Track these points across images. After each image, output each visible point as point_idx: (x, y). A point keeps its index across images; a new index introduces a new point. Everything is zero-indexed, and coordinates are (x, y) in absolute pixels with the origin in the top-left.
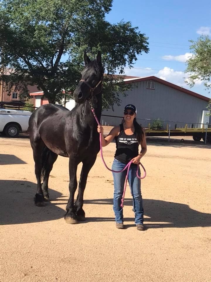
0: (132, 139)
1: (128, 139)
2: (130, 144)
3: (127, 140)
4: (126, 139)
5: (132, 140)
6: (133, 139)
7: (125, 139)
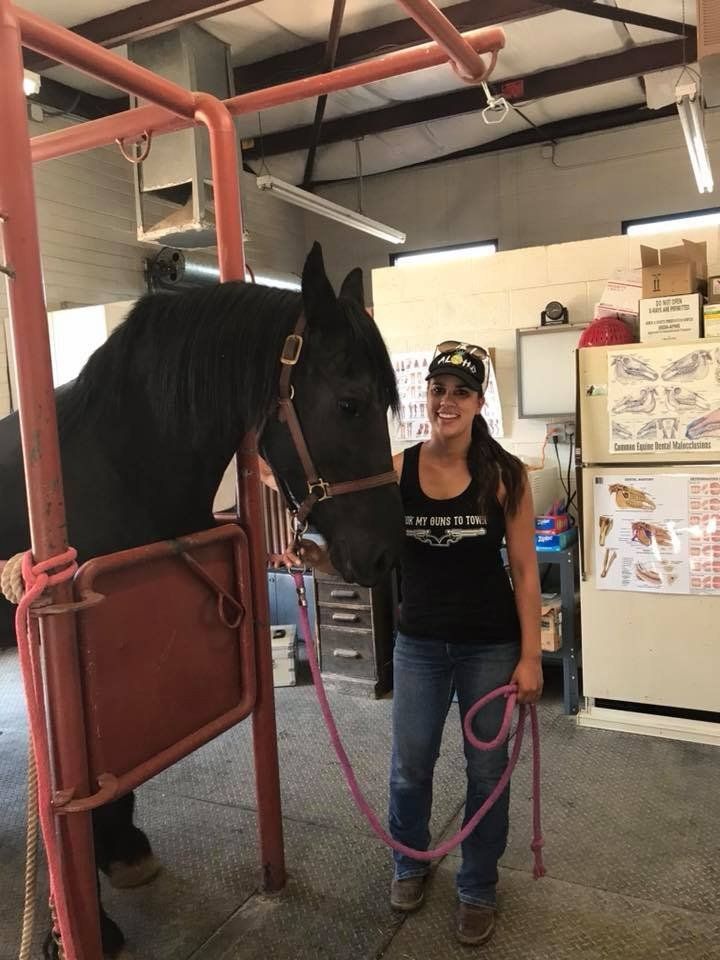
0: (453, 521)
1: (433, 521)
2: (444, 542)
3: (427, 526)
4: (425, 519)
5: (452, 526)
6: (459, 520)
7: (419, 521)
